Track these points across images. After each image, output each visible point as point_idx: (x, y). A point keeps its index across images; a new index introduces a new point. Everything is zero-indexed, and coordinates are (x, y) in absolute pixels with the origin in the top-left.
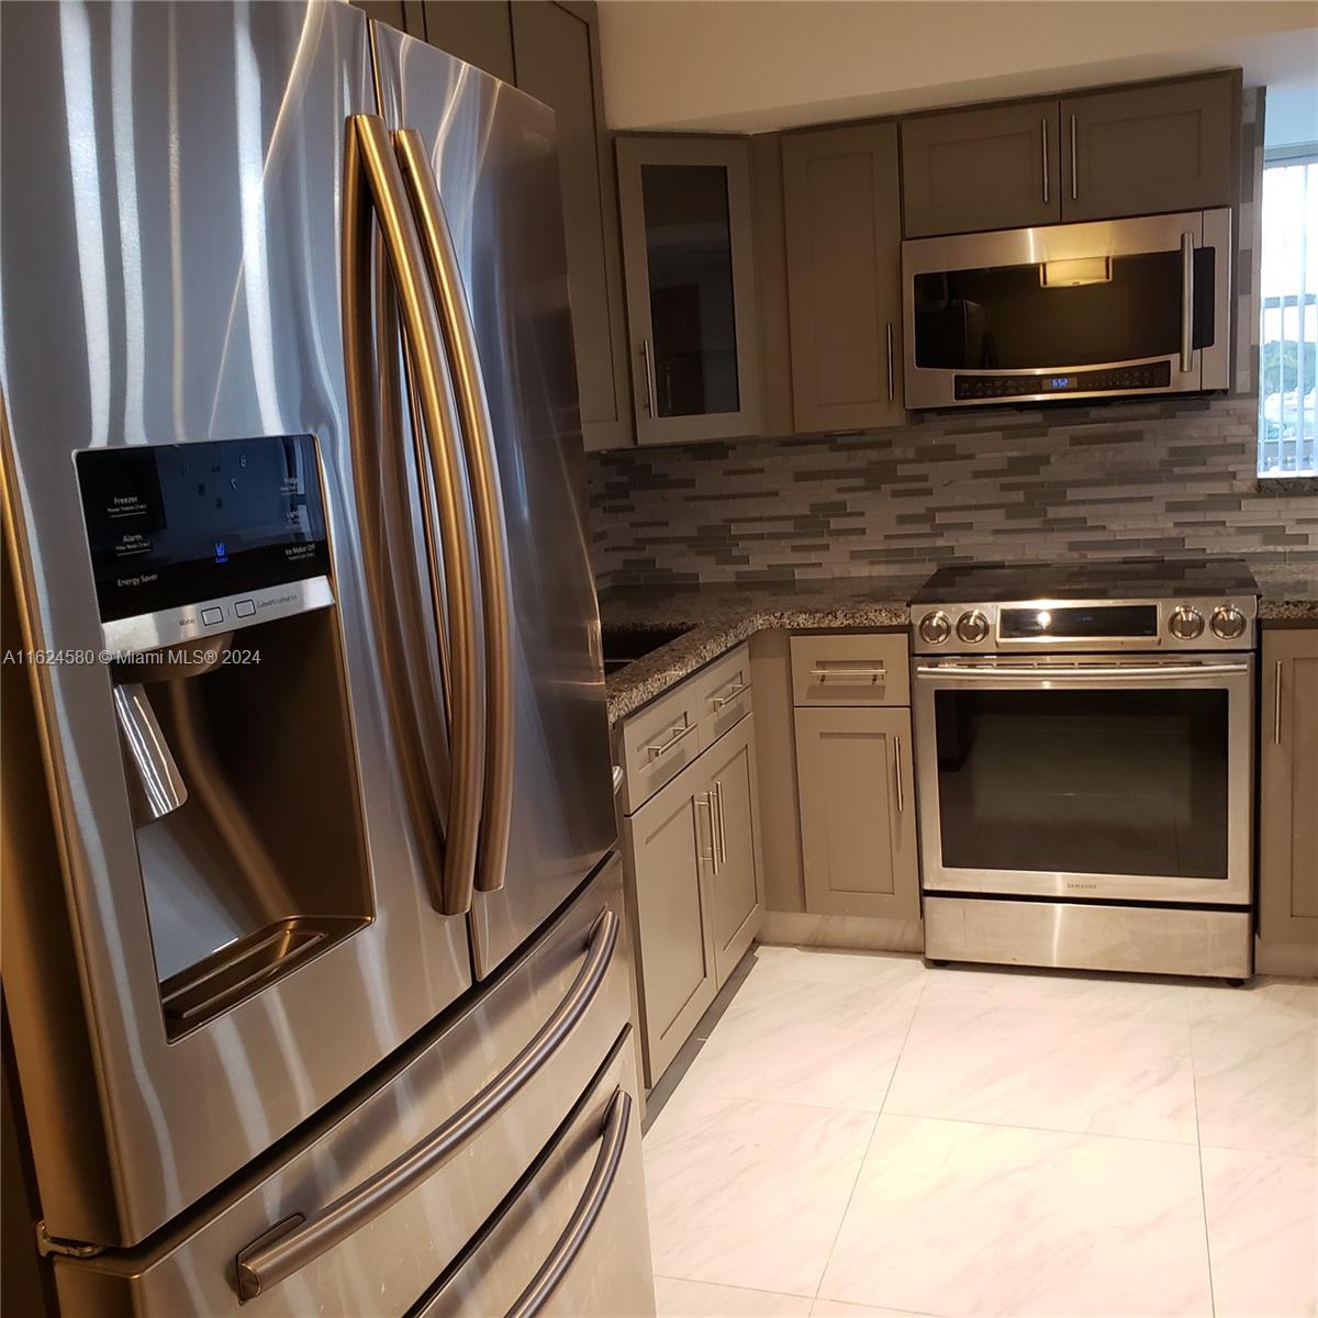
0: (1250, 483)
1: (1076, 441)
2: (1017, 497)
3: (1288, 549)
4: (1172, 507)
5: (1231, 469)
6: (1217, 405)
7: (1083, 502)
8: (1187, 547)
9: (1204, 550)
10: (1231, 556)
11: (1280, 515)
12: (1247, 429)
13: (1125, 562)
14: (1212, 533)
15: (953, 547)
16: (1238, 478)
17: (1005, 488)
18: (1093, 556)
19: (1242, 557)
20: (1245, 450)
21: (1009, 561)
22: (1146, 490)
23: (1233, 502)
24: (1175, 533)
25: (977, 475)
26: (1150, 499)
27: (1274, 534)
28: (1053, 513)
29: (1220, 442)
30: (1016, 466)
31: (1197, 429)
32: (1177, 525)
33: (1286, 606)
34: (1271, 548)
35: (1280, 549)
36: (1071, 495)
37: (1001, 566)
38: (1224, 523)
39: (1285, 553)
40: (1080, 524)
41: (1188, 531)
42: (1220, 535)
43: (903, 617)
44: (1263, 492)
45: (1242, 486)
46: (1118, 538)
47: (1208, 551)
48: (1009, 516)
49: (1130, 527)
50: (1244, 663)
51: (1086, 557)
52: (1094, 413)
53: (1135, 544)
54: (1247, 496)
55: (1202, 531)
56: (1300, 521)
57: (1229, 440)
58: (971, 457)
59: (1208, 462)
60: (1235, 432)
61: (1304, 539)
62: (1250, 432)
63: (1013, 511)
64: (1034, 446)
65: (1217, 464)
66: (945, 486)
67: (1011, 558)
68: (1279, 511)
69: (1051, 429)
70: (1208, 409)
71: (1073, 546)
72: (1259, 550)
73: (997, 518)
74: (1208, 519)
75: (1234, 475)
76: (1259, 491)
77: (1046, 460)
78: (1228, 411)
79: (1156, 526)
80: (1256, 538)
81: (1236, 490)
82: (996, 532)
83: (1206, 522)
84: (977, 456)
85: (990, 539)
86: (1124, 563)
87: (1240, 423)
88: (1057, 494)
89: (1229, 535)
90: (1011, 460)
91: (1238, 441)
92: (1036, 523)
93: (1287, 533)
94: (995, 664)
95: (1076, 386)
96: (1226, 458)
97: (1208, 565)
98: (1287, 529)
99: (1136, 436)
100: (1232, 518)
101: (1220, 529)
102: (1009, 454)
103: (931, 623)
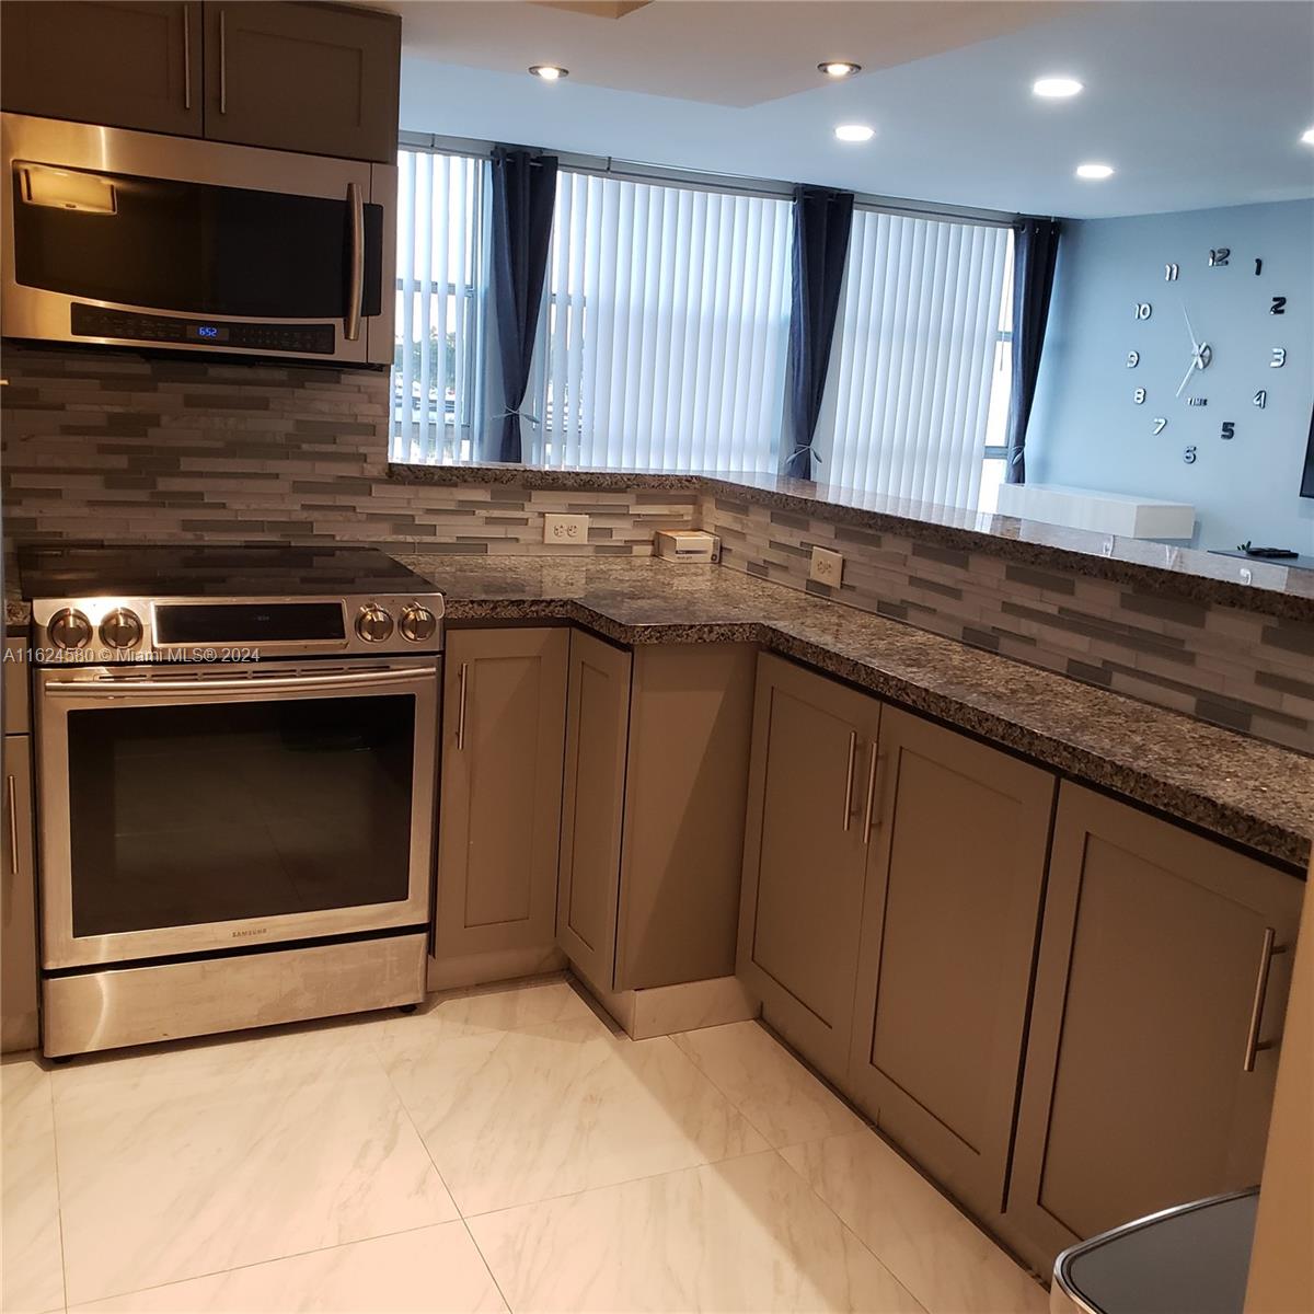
0: (380, 467)
1: (190, 402)
2: (120, 462)
3: (417, 539)
4: (300, 487)
5: (362, 450)
6: (349, 379)
7: (200, 475)
8: (315, 533)
9: (333, 536)
10: (361, 545)
11: (409, 503)
12: (378, 409)
13: (249, 546)
14: (341, 518)
15: (35, 519)
16: (368, 460)
17: (104, 450)
18: (210, 538)
19: (375, 546)
20: (377, 431)
21: (109, 540)
22: (273, 466)
23: (363, 486)
24: (304, 516)
25: (67, 430)
26: (277, 476)
27: (404, 523)
28: (164, 484)
29: (351, 420)
30: (118, 424)
31: (326, 402)
32: (304, 507)
33: (470, 605)
34: (401, 538)
35: (410, 539)
36: (185, 464)
37: (100, 545)
38: (354, 508)
39: (413, 543)
40: (194, 499)
41: (315, 515)
42: (349, 521)
43: (21, 615)
44: (394, 478)
45: (373, 470)
46: (239, 518)
47: (338, 538)
48: (109, 484)
49: (253, 506)
50: (432, 666)
51: (201, 538)
52: (214, 371)
53: (259, 526)
54: (378, 481)
55: (333, 515)
56: (429, 511)
57: (360, 419)
58: (62, 407)
59: (338, 441)
60: (366, 412)
61: (432, 530)
62: (381, 414)
63: (113, 479)
64: (141, 402)
65: (347, 444)
66: (24, 440)
67: (113, 536)
68: (409, 500)
69: (161, 385)
70: (338, 382)
71: (187, 525)
72: (389, 540)
73: (94, 487)
74: (338, 504)
75: (364, 458)
76: (390, 477)
77: (155, 421)
78: (359, 387)
79: (283, 507)
80: (385, 526)
81: (367, 474)
82: (92, 504)
83: (337, 507)
84: (68, 407)
85: (85, 511)
86: (246, 547)
87: (370, 402)
88: (169, 462)
89: (359, 521)
90: (112, 417)
91: (369, 420)
92: (141, 495)
93: (417, 522)
94: (149, 675)
95: (227, 339)
96: (357, 439)
97: (338, 553)
98: (417, 518)
99: (263, 405)
100: (364, 504)
101: (350, 514)
102: (108, 409)
103: (66, 623)
